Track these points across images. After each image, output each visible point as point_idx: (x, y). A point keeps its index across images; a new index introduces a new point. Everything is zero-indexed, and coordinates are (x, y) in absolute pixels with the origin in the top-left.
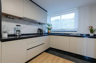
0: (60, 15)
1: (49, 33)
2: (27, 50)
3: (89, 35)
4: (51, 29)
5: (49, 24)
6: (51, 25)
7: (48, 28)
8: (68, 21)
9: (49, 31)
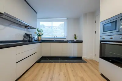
0: (52, 21)
1: (40, 40)
2: (17, 63)
3: (74, 41)
4: (41, 35)
5: (39, 30)
6: (41, 31)
7: (38, 34)
8: (54, 28)
9: (40, 37)
